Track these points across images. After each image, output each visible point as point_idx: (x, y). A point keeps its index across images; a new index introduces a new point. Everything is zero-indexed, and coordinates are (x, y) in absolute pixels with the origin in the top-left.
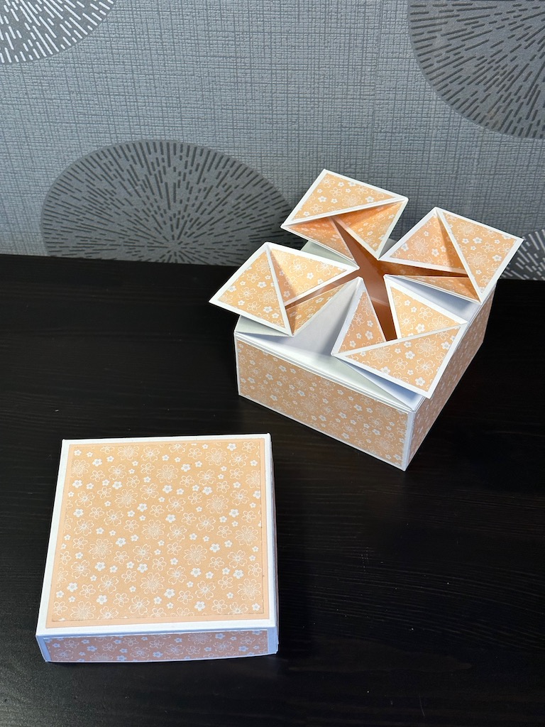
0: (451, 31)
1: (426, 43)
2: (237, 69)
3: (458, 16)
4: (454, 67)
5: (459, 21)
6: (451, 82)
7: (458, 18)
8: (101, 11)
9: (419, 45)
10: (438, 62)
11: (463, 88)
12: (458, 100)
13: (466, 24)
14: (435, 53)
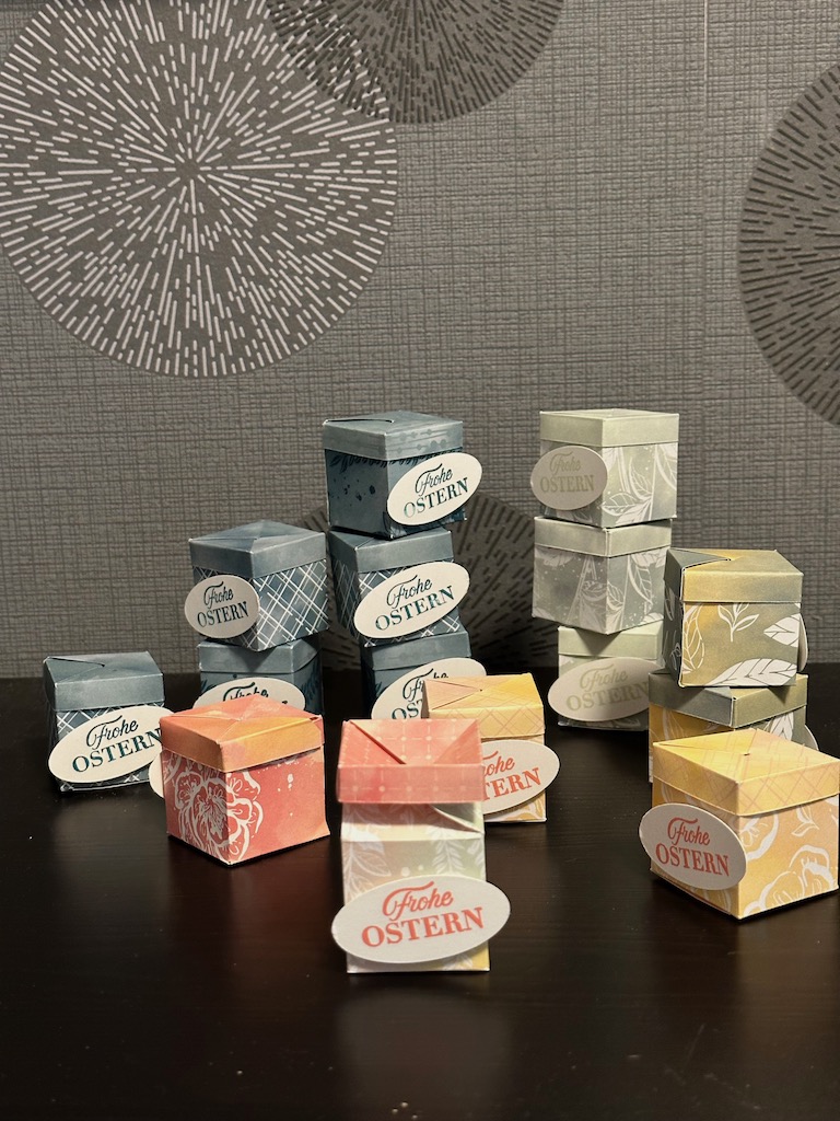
0: (795, 293)
1: (764, 312)
2: (519, 364)
3: (801, 271)
4: (804, 345)
5: (803, 278)
6: (802, 368)
7: (802, 275)
8: (351, 293)
9: (756, 315)
10: (782, 339)
11: (819, 376)
12: (814, 394)
13: (813, 283)
14: (777, 326)
